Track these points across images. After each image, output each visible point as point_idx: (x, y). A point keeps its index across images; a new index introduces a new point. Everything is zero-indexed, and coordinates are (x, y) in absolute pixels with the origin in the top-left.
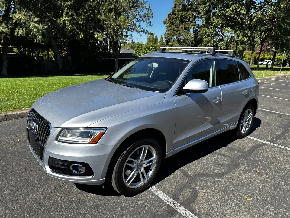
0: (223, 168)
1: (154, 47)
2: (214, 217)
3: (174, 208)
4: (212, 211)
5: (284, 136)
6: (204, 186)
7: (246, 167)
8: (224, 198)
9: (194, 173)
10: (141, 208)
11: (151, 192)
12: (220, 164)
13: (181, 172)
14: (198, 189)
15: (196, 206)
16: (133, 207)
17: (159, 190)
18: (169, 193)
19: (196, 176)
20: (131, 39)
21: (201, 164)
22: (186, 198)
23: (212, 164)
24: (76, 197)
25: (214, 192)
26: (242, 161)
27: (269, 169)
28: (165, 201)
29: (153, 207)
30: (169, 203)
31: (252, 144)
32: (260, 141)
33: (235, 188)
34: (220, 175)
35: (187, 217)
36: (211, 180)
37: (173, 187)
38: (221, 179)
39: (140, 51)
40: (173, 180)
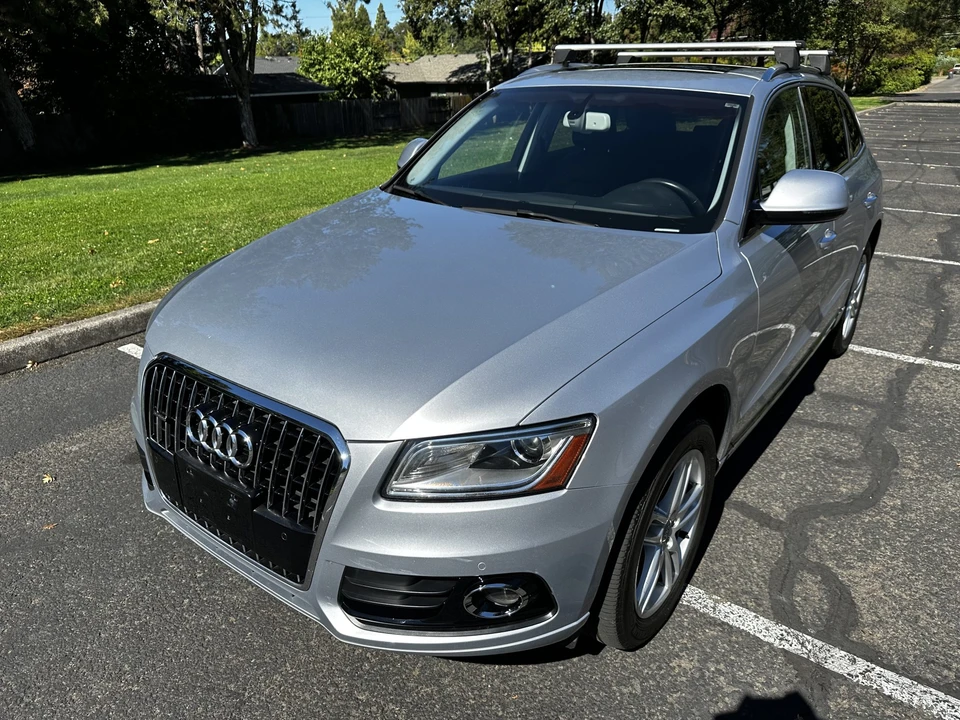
0: (859, 475)
1: (370, 49)
2: (954, 665)
3: (812, 660)
4: (936, 644)
5: (949, 331)
6: (845, 551)
7: (922, 456)
8: (935, 585)
9: (782, 508)
10: (703, 686)
11: (696, 611)
12: (839, 461)
13: (744, 516)
14: (835, 568)
15: (877, 637)
16: (674, 688)
17: (715, 597)
18: (759, 605)
19: (802, 516)
20: (294, 22)
21: (784, 469)
22: (823, 610)
23: (813, 463)
24: (439, 692)
25: (894, 570)
26: (894, 437)
28: (766, 640)
29: (744, 672)
30: (783, 642)
31: (881, 373)
32: (895, 356)
33: (940, 540)
34: (867, 500)
35: (875, 686)
36: (852, 525)
37: (755, 575)
38: (879, 513)
39: (320, 63)
40: (737, 548)
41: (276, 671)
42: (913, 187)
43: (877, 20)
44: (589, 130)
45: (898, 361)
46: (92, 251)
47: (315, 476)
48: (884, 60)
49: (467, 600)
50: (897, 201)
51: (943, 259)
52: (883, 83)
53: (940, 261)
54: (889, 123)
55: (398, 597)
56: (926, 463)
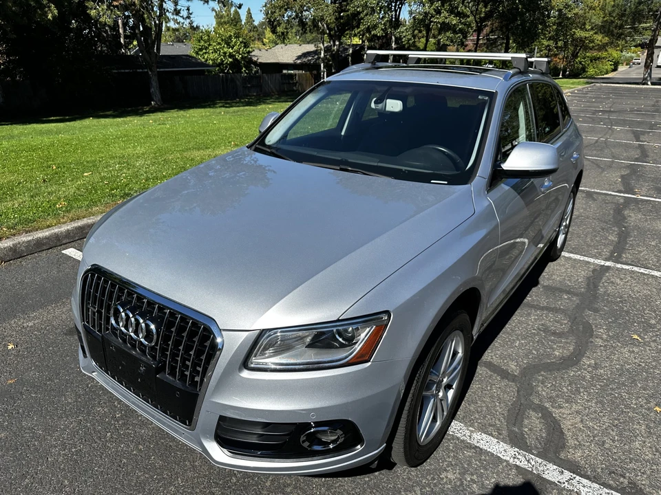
0: (567, 343)
2: (628, 474)
3: (535, 472)
4: (616, 460)
5: (627, 243)
6: (557, 396)
7: (608, 330)
8: (616, 419)
9: (516, 366)
10: (462, 491)
11: (458, 439)
12: (554, 334)
13: (491, 371)
14: (551, 408)
15: (577, 455)
16: (443, 493)
17: (471, 428)
18: (500, 434)
19: (530, 371)
21: (518, 339)
22: (542, 437)
23: (537, 335)
25: (589, 409)
26: (590, 317)
27: (651, 327)
28: (504, 458)
29: (489, 481)
30: (516, 460)
31: (583, 272)
32: (592, 260)
33: (620, 388)
34: (572, 360)
35: (576, 490)
36: (562, 378)
37: (498, 413)
38: (580, 370)
39: (206, 48)
40: (486, 394)
41: (171, 484)
42: (605, 142)
43: (583, 28)
44: (388, 111)
45: (594, 264)
46: (44, 181)
47: (199, 353)
48: (588, 54)
49: (303, 438)
50: (595, 152)
51: (624, 193)
52: (587, 70)
53: (622, 195)
54: (590, 97)
55: (256, 436)
56: (611, 334)
